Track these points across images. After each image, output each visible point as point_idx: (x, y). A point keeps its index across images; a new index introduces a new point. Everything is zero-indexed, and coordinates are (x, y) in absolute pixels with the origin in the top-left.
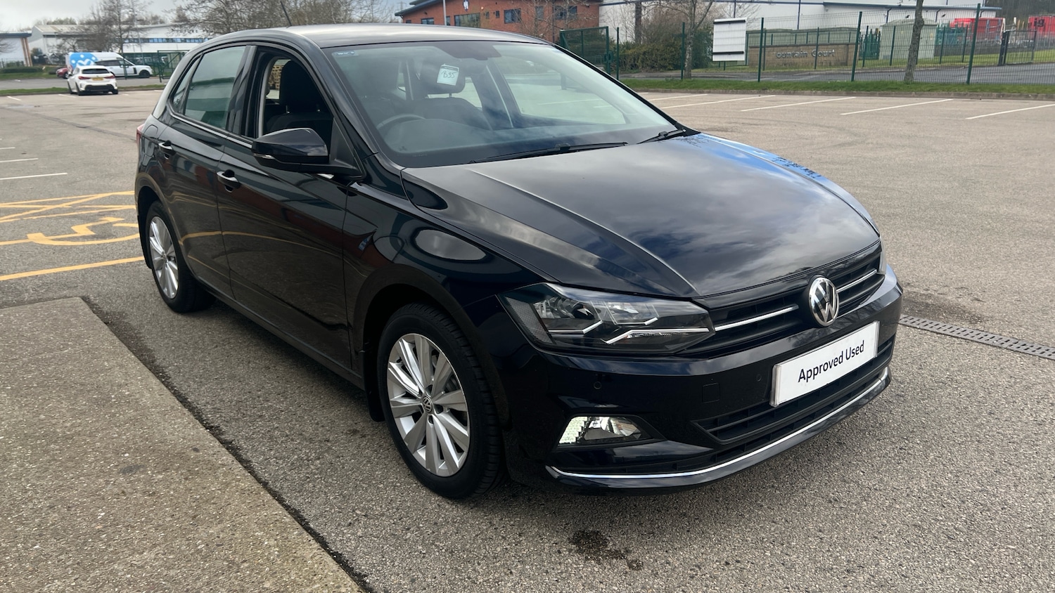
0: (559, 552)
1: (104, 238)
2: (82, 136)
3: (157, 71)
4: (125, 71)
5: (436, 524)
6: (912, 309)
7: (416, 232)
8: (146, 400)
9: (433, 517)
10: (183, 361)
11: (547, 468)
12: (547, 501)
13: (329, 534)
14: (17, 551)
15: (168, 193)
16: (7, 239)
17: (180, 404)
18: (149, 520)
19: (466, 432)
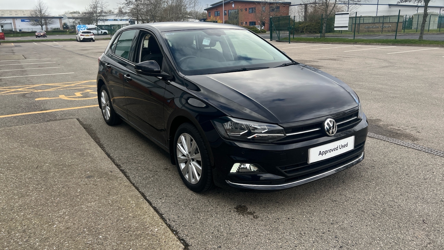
0: (230, 211)
1: (86, 97)
2: (80, 59)
3: (110, 32)
4: (98, 32)
5: (189, 200)
6: (390, 135)
7: (188, 98)
8: (96, 155)
9: (189, 198)
10: (110, 142)
11: (226, 181)
12: (229, 195)
13: (153, 201)
14: (52, 200)
15: (108, 81)
16: (52, 97)
17: (107, 157)
18: (94, 193)
19: (201, 168)
